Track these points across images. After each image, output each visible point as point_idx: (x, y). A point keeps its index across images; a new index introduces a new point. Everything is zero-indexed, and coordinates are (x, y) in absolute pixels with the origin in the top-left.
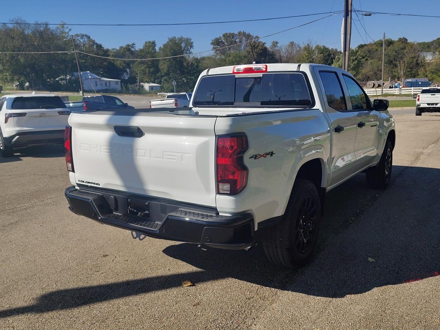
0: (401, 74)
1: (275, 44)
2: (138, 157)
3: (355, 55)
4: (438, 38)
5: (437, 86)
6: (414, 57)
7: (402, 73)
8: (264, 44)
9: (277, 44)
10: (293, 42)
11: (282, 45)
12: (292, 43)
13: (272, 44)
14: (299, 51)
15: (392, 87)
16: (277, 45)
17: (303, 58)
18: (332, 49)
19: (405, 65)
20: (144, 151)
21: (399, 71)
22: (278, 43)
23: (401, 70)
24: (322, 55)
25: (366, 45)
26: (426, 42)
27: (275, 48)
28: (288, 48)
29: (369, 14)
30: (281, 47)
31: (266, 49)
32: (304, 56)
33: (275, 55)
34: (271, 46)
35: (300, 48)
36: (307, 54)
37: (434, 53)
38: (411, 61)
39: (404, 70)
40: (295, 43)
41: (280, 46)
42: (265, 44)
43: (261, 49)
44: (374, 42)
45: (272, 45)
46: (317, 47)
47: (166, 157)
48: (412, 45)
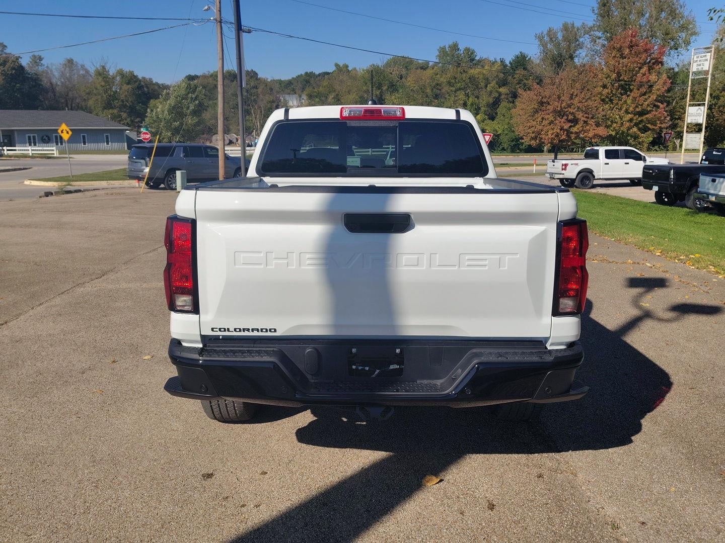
0: (257, 126)
1: (37, 60)
2: (398, 268)
3: (194, 92)
4: (298, 76)
5: (313, 146)
6: (273, 102)
7: (258, 123)
8: (17, 59)
9: (42, 60)
10: (72, 60)
11: (52, 64)
12: (70, 62)
13: (31, 60)
14: (84, 76)
15: (250, 144)
16: (41, 62)
17: (96, 89)
18: (144, 78)
19: (261, 112)
20: (417, 257)
21: (254, 120)
22: (43, 58)
23: (256, 120)
24: (129, 86)
25: (198, 76)
26: (282, 80)
27: (37, 68)
28: (63, 69)
29: (249, 30)
30: (50, 67)
31: (21, 68)
32: (98, 87)
33: (41, 80)
34: (29, 63)
35: (87, 71)
36: (103, 84)
37: (300, 96)
38: (269, 106)
39: (260, 120)
40: (76, 62)
41: (48, 64)
42: (20, 59)
43: (13, 68)
44: (210, 74)
45: (31, 62)
46: (121, 73)
47: (467, 264)
48: (265, 82)
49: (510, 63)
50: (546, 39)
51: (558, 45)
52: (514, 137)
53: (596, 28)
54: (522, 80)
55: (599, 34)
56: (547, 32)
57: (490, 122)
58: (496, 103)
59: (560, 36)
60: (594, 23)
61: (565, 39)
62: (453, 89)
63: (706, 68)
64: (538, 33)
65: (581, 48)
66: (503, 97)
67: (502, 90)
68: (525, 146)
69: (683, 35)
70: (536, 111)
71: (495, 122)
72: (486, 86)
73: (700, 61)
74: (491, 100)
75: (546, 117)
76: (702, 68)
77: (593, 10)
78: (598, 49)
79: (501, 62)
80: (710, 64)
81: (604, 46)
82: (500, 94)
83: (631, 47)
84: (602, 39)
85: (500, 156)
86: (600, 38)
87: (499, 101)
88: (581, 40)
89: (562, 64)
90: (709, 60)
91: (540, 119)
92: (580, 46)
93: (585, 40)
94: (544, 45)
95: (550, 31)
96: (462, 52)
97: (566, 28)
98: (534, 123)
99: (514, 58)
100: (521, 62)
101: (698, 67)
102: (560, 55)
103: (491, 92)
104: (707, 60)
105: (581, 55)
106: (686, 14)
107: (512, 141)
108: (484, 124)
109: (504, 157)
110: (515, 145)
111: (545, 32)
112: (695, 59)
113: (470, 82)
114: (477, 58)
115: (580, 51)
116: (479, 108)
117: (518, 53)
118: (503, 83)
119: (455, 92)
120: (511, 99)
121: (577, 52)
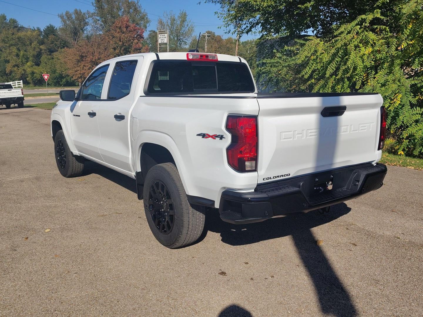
2: (340, 134)
20: (346, 127)
49: (44, 30)
50: (65, 17)
51: (73, 22)
52: (55, 77)
53: (96, 15)
54: (54, 42)
55: (98, 18)
56: (65, 14)
57: (36, 67)
58: (39, 55)
59: (74, 17)
60: (95, 11)
61: (77, 19)
62: (8, 45)
63: (166, 42)
64: (60, 14)
65: (88, 25)
66: (43, 51)
67: (42, 47)
68: (64, 83)
69: (142, 22)
70: (78, 61)
71: (40, 67)
72: (31, 44)
73: (162, 38)
74: (35, 53)
75: (87, 65)
76: (164, 42)
77: (93, 4)
78: (98, 26)
79: (38, 29)
80: (167, 40)
81: (101, 25)
82: (41, 50)
83: (127, 27)
84: (100, 21)
85: (52, 88)
86: (99, 20)
87: (41, 53)
88: (87, 20)
89: (77, 34)
90: (166, 37)
91: (82, 66)
92: (86, 24)
93: (90, 20)
94: (64, 21)
95: (67, 13)
96: (8, 21)
97: (76, 12)
98: (79, 68)
99: (46, 28)
100: (50, 30)
101: (162, 41)
102: (75, 28)
103: (35, 48)
104: (165, 37)
105: (87, 29)
106: (142, 11)
107: (55, 79)
108: (33, 68)
109: (55, 89)
110: (57, 82)
111: (64, 14)
112: (160, 37)
113: (19, 41)
114: (19, 26)
115: (87, 27)
116: (28, 58)
117: (48, 25)
118: (42, 43)
119: (9, 47)
120: (48, 53)
121: (85, 27)
